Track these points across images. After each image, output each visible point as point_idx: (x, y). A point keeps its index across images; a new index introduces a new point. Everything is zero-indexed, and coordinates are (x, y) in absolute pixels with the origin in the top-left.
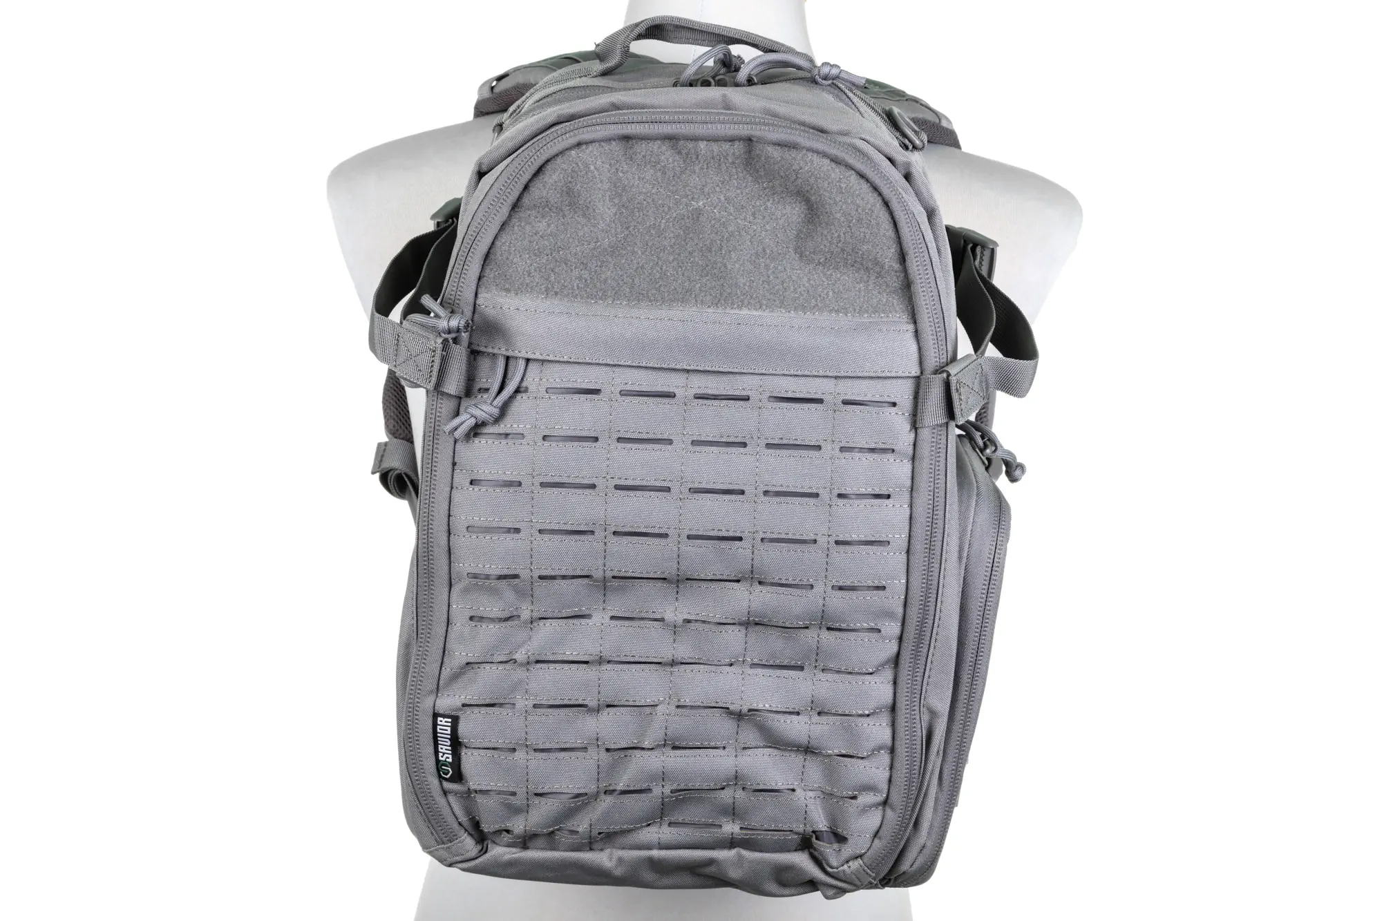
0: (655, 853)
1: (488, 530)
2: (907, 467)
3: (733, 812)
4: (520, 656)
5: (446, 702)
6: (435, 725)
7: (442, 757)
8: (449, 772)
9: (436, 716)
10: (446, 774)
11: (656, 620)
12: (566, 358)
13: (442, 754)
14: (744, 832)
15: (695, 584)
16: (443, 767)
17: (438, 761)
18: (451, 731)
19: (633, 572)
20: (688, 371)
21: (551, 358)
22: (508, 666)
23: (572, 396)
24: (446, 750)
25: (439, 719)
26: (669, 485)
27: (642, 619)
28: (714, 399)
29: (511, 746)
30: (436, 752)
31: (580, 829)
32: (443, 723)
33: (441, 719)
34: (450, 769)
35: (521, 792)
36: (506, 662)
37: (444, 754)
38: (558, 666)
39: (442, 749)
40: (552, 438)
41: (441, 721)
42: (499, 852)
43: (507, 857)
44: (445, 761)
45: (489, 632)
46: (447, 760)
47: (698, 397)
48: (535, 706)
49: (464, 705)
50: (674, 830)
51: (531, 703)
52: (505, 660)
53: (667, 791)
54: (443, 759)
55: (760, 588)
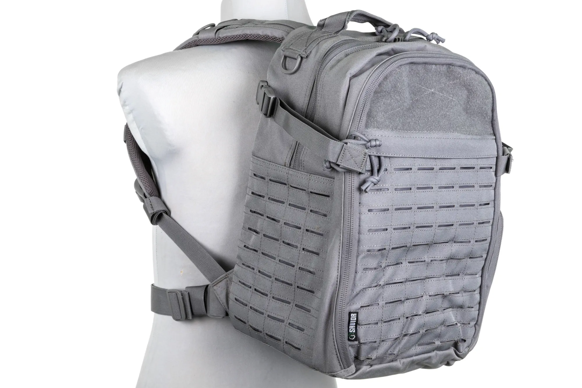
0: (415, 358)
1: (376, 230)
2: (493, 192)
3: (439, 336)
4: (382, 283)
5: (354, 307)
6: (350, 317)
7: (351, 331)
8: (354, 337)
9: (350, 313)
10: (352, 338)
11: (422, 262)
12: (401, 156)
13: (351, 330)
14: (442, 343)
15: (438, 245)
16: (351, 335)
17: (349, 333)
18: (356, 319)
19: (420, 242)
20: (435, 159)
21: (396, 156)
22: (377, 288)
23: (402, 171)
24: (353, 327)
25: (352, 314)
26: (433, 205)
27: (417, 262)
28: (445, 169)
29: (376, 322)
30: (349, 329)
31: (395, 353)
32: (353, 316)
33: (353, 314)
34: (354, 336)
35: (378, 340)
36: (376, 286)
37: (352, 329)
38: (393, 285)
39: (351, 327)
40: (398, 189)
41: (352, 315)
42: (365, 368)
43: (368, 370)
44: (352, 332)
45: (370, 274)
46: (353, 332)
47: (440, 169)
48: (386, 303)
49: (361, 307)
50: (420, 347)
51: (384, 302)
52: (376, 285)
53: (424, 331)
54: (351, 332)
55: (455, 244)
